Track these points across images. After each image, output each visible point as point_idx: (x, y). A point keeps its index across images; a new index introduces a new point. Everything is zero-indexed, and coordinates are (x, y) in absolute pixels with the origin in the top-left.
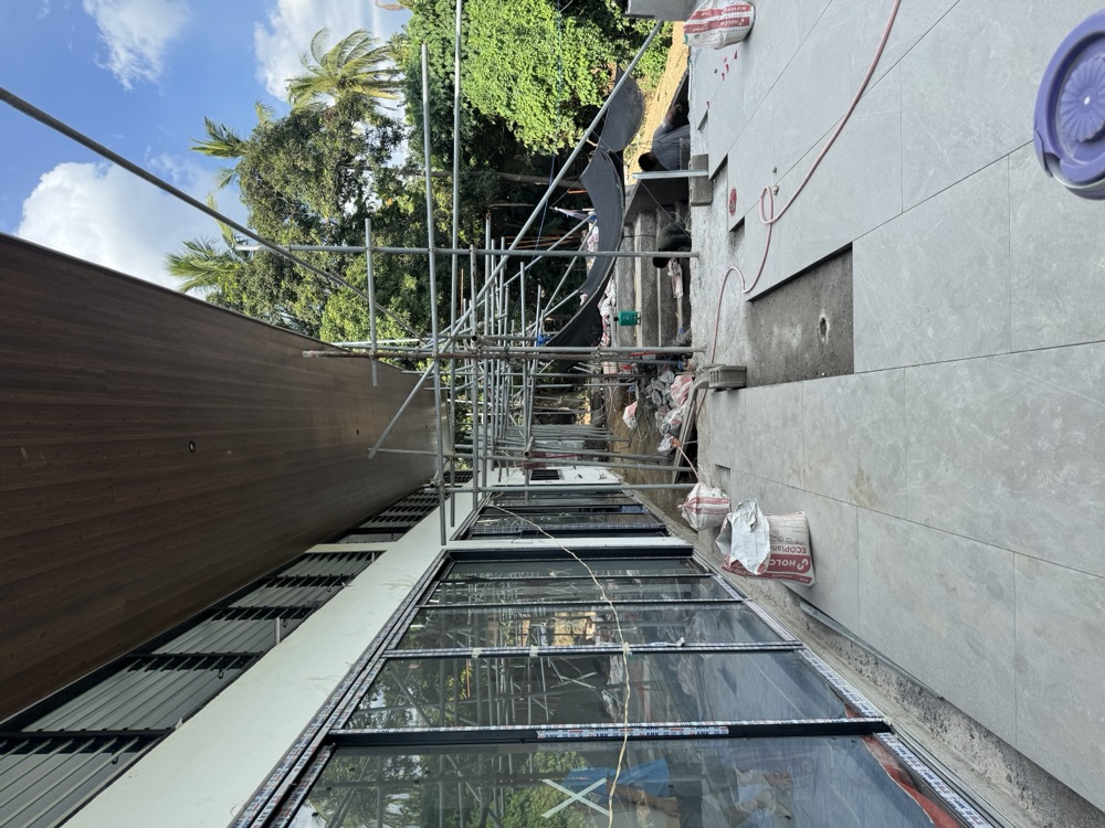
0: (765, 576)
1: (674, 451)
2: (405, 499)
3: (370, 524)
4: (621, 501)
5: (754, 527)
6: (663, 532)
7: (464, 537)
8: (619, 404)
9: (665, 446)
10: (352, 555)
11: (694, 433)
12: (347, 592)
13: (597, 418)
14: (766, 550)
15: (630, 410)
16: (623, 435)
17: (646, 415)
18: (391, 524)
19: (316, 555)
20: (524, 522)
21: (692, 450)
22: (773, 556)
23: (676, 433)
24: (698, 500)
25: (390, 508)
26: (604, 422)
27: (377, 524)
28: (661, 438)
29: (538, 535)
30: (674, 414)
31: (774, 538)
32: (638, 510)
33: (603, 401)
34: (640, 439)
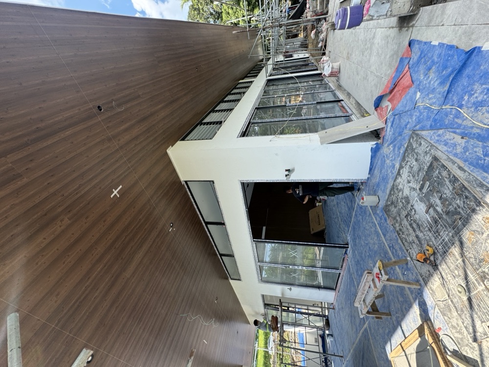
0: (329, 76)
1: (322, 46)
2: (254, 68)
3: (249, 75)
4: (309, 62)
5: (329, 66)
6: (317, 70)
7: (270, 76)
8: (311, 29)
9: (320, 45)
10: (248, 82)
11: (326, 41)
12: (250, 89)
13: (305, 34)
14: (330, 71)
15: (313, 32)
16: (311, 41)
17: (317, 34)
18: (253, 75)
19: (241, 83)
20: (283, 71)
21: (325, 46)
22: (331, 72)
23: (323, 41)
24: (323, 61)
25: (252, 71)
26: (307, 36)
27: (250, 75)
28: (319, 43)
29: (287, 74)
30: (323, 35)
31: (332, 68)
32: (312, 64)
33: (307, 28)
34: (315, 42)
